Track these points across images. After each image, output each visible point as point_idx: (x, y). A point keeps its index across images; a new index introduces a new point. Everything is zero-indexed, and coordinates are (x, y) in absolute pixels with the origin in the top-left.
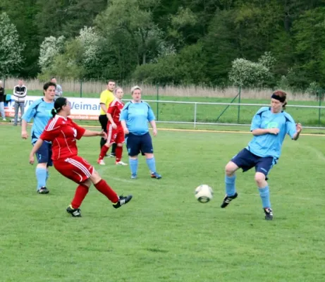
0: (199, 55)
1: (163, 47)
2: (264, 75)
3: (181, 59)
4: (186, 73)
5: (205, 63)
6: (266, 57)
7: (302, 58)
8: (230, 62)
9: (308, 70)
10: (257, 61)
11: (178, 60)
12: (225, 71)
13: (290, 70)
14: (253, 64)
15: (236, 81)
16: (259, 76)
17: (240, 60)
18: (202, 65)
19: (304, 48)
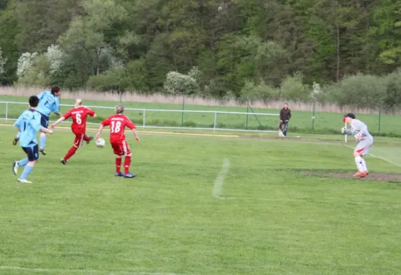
0: (141, 69)
1: (113, 62)
2: (191, 85)
3: (126, 71)
4: (129, 83)
5: (145, 75)
6: (195, 71)
7: (222, 71)
8: (165, 74)
9: (226, 81)
10: (187, 74)
11: (124, 72)
12: (160, 81)
13: (212, 81)
14: (183, 76)
15: (169, 90)
16: (188, 86)
17: (173, 73)
18: (143, 77)
19: (222, 64)
